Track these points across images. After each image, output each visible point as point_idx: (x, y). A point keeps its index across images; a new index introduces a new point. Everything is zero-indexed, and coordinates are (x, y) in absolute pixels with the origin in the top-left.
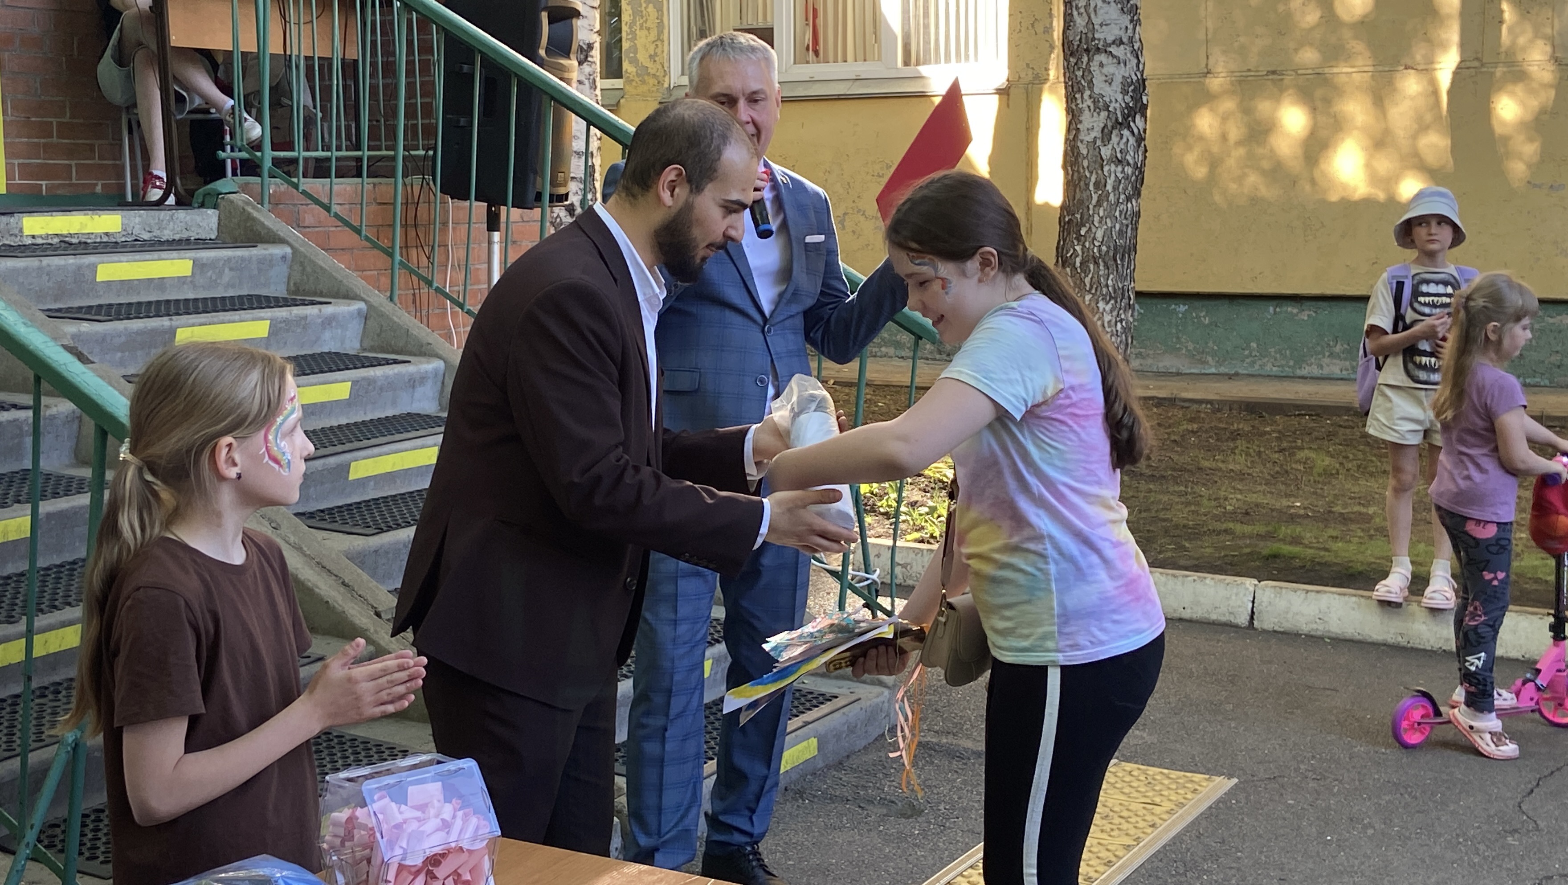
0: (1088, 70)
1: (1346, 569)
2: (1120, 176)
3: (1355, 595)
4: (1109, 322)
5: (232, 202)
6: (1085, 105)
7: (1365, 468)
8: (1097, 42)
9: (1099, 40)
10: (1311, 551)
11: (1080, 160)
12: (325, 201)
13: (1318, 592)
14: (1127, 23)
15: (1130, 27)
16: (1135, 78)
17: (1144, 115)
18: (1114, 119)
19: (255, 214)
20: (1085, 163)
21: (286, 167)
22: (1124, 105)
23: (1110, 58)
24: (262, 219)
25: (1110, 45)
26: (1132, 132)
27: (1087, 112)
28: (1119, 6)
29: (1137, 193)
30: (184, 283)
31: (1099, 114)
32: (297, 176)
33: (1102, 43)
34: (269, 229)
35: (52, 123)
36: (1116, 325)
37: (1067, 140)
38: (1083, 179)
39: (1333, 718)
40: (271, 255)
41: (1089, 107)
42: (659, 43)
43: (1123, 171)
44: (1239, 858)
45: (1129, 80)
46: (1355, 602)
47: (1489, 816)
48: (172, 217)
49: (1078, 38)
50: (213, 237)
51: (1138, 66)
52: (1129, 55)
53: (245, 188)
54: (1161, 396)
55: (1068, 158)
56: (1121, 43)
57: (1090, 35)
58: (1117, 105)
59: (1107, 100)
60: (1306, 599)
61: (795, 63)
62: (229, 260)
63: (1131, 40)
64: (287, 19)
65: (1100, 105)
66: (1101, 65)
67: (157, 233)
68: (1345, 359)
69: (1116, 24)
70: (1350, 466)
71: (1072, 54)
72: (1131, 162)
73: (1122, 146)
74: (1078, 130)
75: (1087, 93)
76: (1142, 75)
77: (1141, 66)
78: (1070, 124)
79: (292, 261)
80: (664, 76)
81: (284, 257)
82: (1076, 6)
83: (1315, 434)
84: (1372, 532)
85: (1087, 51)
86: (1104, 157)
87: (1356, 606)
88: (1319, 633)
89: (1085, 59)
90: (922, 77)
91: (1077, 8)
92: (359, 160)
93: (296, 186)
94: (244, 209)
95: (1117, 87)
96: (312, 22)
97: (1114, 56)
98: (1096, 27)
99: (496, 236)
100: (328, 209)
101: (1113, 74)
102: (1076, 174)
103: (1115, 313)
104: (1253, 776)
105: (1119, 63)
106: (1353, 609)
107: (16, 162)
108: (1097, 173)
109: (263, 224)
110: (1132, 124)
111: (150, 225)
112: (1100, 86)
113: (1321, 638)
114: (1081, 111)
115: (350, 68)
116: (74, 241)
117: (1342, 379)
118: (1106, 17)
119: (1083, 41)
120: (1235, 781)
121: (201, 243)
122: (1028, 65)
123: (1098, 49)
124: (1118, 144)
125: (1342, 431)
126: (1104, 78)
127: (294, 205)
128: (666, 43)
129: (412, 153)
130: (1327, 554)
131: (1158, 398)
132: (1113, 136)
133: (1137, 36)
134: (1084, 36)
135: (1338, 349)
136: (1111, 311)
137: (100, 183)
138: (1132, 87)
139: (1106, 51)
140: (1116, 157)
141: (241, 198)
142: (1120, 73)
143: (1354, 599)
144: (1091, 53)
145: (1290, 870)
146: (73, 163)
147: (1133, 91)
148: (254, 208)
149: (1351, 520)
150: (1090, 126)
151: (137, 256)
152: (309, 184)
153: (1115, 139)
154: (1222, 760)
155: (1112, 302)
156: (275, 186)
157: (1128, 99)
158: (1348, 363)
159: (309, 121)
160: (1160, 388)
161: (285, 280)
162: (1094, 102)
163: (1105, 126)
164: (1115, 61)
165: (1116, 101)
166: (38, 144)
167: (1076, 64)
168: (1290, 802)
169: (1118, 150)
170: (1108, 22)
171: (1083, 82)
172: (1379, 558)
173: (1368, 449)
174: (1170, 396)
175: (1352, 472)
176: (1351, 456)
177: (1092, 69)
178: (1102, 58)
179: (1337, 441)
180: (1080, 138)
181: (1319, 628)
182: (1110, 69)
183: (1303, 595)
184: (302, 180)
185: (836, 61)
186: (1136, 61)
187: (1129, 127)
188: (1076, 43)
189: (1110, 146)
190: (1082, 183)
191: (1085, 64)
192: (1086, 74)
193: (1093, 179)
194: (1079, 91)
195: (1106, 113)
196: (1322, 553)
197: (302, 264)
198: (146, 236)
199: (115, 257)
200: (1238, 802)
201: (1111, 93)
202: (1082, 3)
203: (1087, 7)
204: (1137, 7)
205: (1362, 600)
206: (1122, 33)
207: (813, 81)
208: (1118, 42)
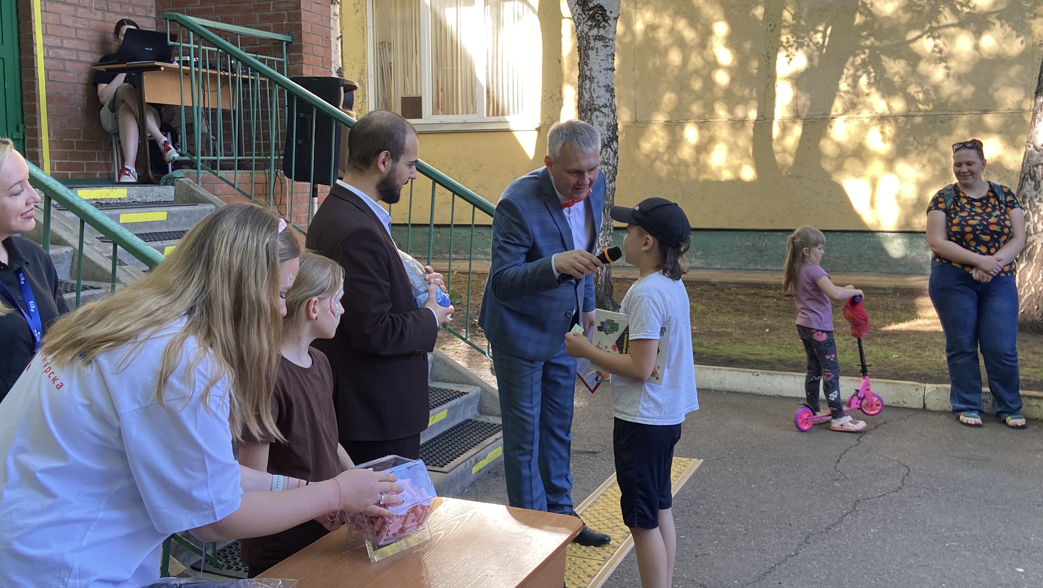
2: (606, 170)
4: (601, 241)
5: (182, 182)
9: (596, 105)
10: (710, 350)
12: (233, 182)
13: (719, 369)
15: (610, 98)
16: (613, 123)
17: (617, 141)
19: (195, 188)
21: (210, 165)
22: (608, 136)
23: (601, 113)
24: (199, 191)
25: (601, 107)
26: (612, 149)
28: (605, 88)
29: (614, 179)
30: (163, 224)
32: (216, 169)
34: (202, 196)
35: (73, 141)
40: (204, 209)
43: (608, 169)
44: (714, 497)
45: (610, 124)
46: (737, 374)
47: (823, 473)
48: (152, 190)
49: (586, 104)
50: (172, 200)
51: (614, 118)
52: (610, 112)
53: (188, 175)
54: (618, 277)
56: (607, 106)
57: (591, 102)
58: (605, 136)
60: (713, 373)
61: (433, 114)
62: (185, 211)
63: (611, 104)
64: (206, 89)
66: (597, 117)
67: (144, 198)
68: (703, 259)
69: (604, 97)
70: (713, 309)
71: (583, 111)
72: (612, 164)
73: (607, 156)
76: (616, 122)
83: (694, 295)
84: (734, 340)
85: (590, 110)
88: (720, 389)
89: (589, 114)
90: (507, 122)
91: (585, 89)
93: (216, 174)
94: (189, 186)
95: (604, 128)
96: (217, 91)
97: (603, 113)
98: (594, 98)
99: (316, 199)
100: (233, 186)
101: (603, 122)
103: (604, 237)
104: (709, 458)
105: (605, 116)
106: (736, 377)
107: (55, 161)
109: (199, 193)
110: (612, 145)
111: (141, 194)
116: (103, 202)
117: (701, 268)
118: (599, 94)
119: (588, 105)
120: (702, 460)
121: (165, 204)
122: (549, 117)
123: (595, 109)
125: (706, 293)
126: (598, 123)
127: (215, 184)
128: (367, 104)
131: (617, 278)
133: (613, 103)
134: (588, 103)
135: (699, 254)
136: (603, 236)
137: (98, 172)
138: (612, 128)
139: (599, 110)
141: (186, 180)
142: (606, 121)
143: (736, 372)
144: (592, 111)
145: (740, 502)
146: (84, 162)
147: (612, 130)
148: (194, 185)
149: (723, 336)
151: (140, 210)
152: (221, 173)
153: (604, 153)
154: (693, 452)
156: (204, 174)
157: (610, 133)
158: (703, 261)
160: (617, 273)
164: (603, 115)
166: (66, 152)
167: (585, 116)
168: (730, 470)
170: (600, 96)
172: (742, 353)
173: (719, 301)
174: (622, 277)
176: (713, 305)
177: (593, 119)
178: (597, 113)
179: (705, 298)
181: (720, 387)
182: (601, 119)
183: (712, 371)
184: (219, 171)
185: (453, 114)
186: (613, 115)
187: (610, 147)
188: (585, 106)
191: (589, 116)
196: (716, 351)
198: (139, 200)
199: (129, 210)
200: (706, 470)
201: (602, 130)
202: (587, 87)
203: (590, 88)
204: (613, 89)
205: (740, 373)
206: (606, 102)
207: (442, 124)
208: (605, 106)
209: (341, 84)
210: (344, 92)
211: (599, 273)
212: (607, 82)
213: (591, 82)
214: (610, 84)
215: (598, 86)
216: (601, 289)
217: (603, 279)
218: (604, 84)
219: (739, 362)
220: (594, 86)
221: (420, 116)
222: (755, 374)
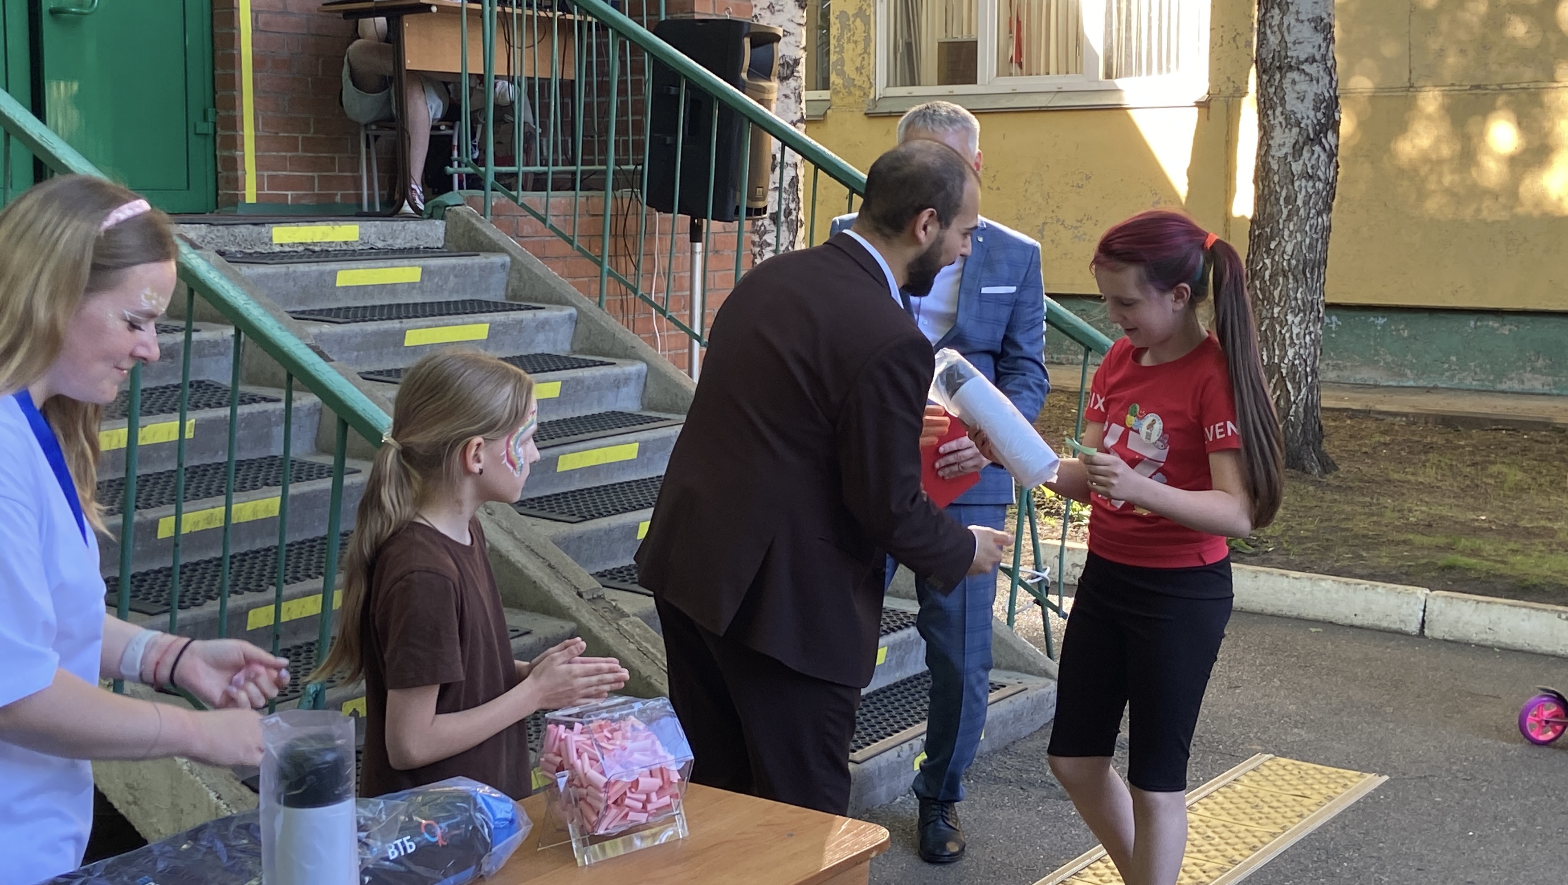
0: (1280, 87)
1: (1521, 582)
2: (1311, 191)
3: (1525, 607)
4: (1298, 335)
5: (458, 214)
6: (1276, 122)
7: (1559, 483)
8: (1289, 60)
9: (1292, 57)
10: (1488, 563)
11: (1271, 175)
12: (542, 212)
13: (1488, 603)
14: (1321, 41)
15: (1324, 45)
16: (1327, 95)
17: (1336, 132)
18: (1305, 135)
19: (479, 225)
20: (1276, 178)
21: (507, 182)
22: (1315, 122)
23: (1303, 76)
24: (484, 230)
25: (1302, 63)
26: (1324, 148)
27: (1278, 129)
28: (1313, 24)
29: (1328, 208)
30: (414, 288)
31: (1290, 130)
32: (516, 189)
33: (1294, 61)
34: (490, 239)
35: (297, 138)
36: (1305, 337)
37: (1258, 155)
38: (1274, 193)
39: (1492, 723)
40: (492, 263)
41: (1281, 123)
42: (866, 56)
43: (1314, 187)
44: (1381, 848)
45: (1321, 97)
46: (1525, 614)
48: (404, 227)
49: (1271, 55)
50: (440, 246)
51: (1331, 83)
52: (1322, 73)
53: (470, 201)
54: (1354, 408)
55: (1259, 173)
56: (1314, 60)
57: (1283, 53)
58: (1309, 121)
59: (1299, 116)
60: (1476, 609)
61: (998, 75)
62: (454, 267)
63: (1324, 58)
65: (1290, 121)
66: (1294, 82)
67: (390, 242)
68: (1548, 375)
69: (1309, 42)
70: (1543, 480)
71: (1264, 72)
72: (1322, 177)
73: (1313, 162)
74: (1269, 146)
75: (1279, 110)
76: (1335, 93)
77: (1334, 84)
78: (1261, 139)
79: (511, 269)
80: (870, 88)
81: (503, 265)
82: (1270, 25)
83: (1510, 449)
85: (1280, 68)
86: (1295, 173)
87: (1526, 617)
88: (1489, 643)
89: (1278, 76)
90: (1121, 93)
92: (574, 173)
93: (515, 199)
94: (469, 221)
95: (1309, 103)
96: (534, 46)
97: (1307, 74)
98: (1289, 45)
99: (699, 246)
100: (544, 221)
101: (1305, 92)
102: (1266, 189)
103: (1304, 326)
104: (1404, 774)
105: (1312, 80)
106: (1523, 620)
107: (266, 174)
108: (1287, 188)
109: (485, 235)
110: (1323, 140)
111: (384, 236)
112: (1292, 103)
113: (1491, 648)
114: (1273, 127)
115: (568, 87)
116: (317, 249)
117: (1544, 394)
118: (1300, 35)
119: (1276, 58)
120: (1386, 778)
121: (429, 252)
122: (1229, 78)
123: (1291, 66)
124: (1309, 160)
125: (1537, 446)
126: (1296, 95)
127: (514, 216)
128: (872, 56)
129: (623, 167)
130: (1503, 566)
131: (1352, 410)
132: (1305, 152)
133: (1330, 54)
134: (1277, 54)
135: (1540, 363)
136: (1300, 324)
137: (339, 193)
138: (1325, 104)
139: (1298, 69)
140: (1308, 173)
141: (466, 210)
142: (1312, 90)
143: (1524, 610)
144: (1284, 71)
145: (1429, 861)
146: (316, 174)
147: (1325, 108)
148: (478, 220)
149: (1535, 535)
150: (1281, 142)
151: (373, 263)
152: (527, 197)
153: (1306, 154)
154: (1375, 760)
155: (1301, 314)
156: (497, 198)
157: (1320, 115)
158: (1550, 378)
159: (529, 137)
160: (1355, 400)
161: (504, 286)
162: (1286, 118)
163: (1297, 142)
164: (1307, 78)
165: (1308, 118)
166: (285, 157)
167: (1268, 81)
168: (1438, 799)
169: (1309, 166)
170: (1301, 40)
171: (1275, 99)
172: (1556, 572)
174: (1363, 408)
175: (1544, 487)
176: (1545, 472)
177: (1284, 86)
178: (1295, 75)
179: (1531, 456)
180: (1271, 153)
181: (1489, 638)
182: (1302, 86)
183: (1474, 606)
184: (521, 193)
185: (1038, 74)
186: (1328, 78)
187: (1321, 143)
188: (1269, 61)
189: (1301, 162)
190: (1273, 198)
191: (1277, 81)
192: (1278, 90)
193: (1284, 194)
194: (1271, 108)
195: (1298, 129)
196: (1498, 565)
197: (519, 271)
198: (380, 245)
199: (353, 264)
200: (1386, 797)
201: (1303, 109)
202: (1276, 22)
203: (1281, 24)
204: (1331, 26)
205: (1533, 611)
206: (1315, 51)
207: (1015, 94)
208: (1312, 60)
209: (745, 31)
210: (751, 48)
211: (1292, 399)
212: (1317, 12)
213: (1283, 13)
214: (1324, 15)
215: (1297, 20)
216: (1295, 430)
217: (1301, 410)
218: (1310, 16)
219: (1544, 590)
220: (1290, 19)
221: (973, 80)
222: (1564, 616)
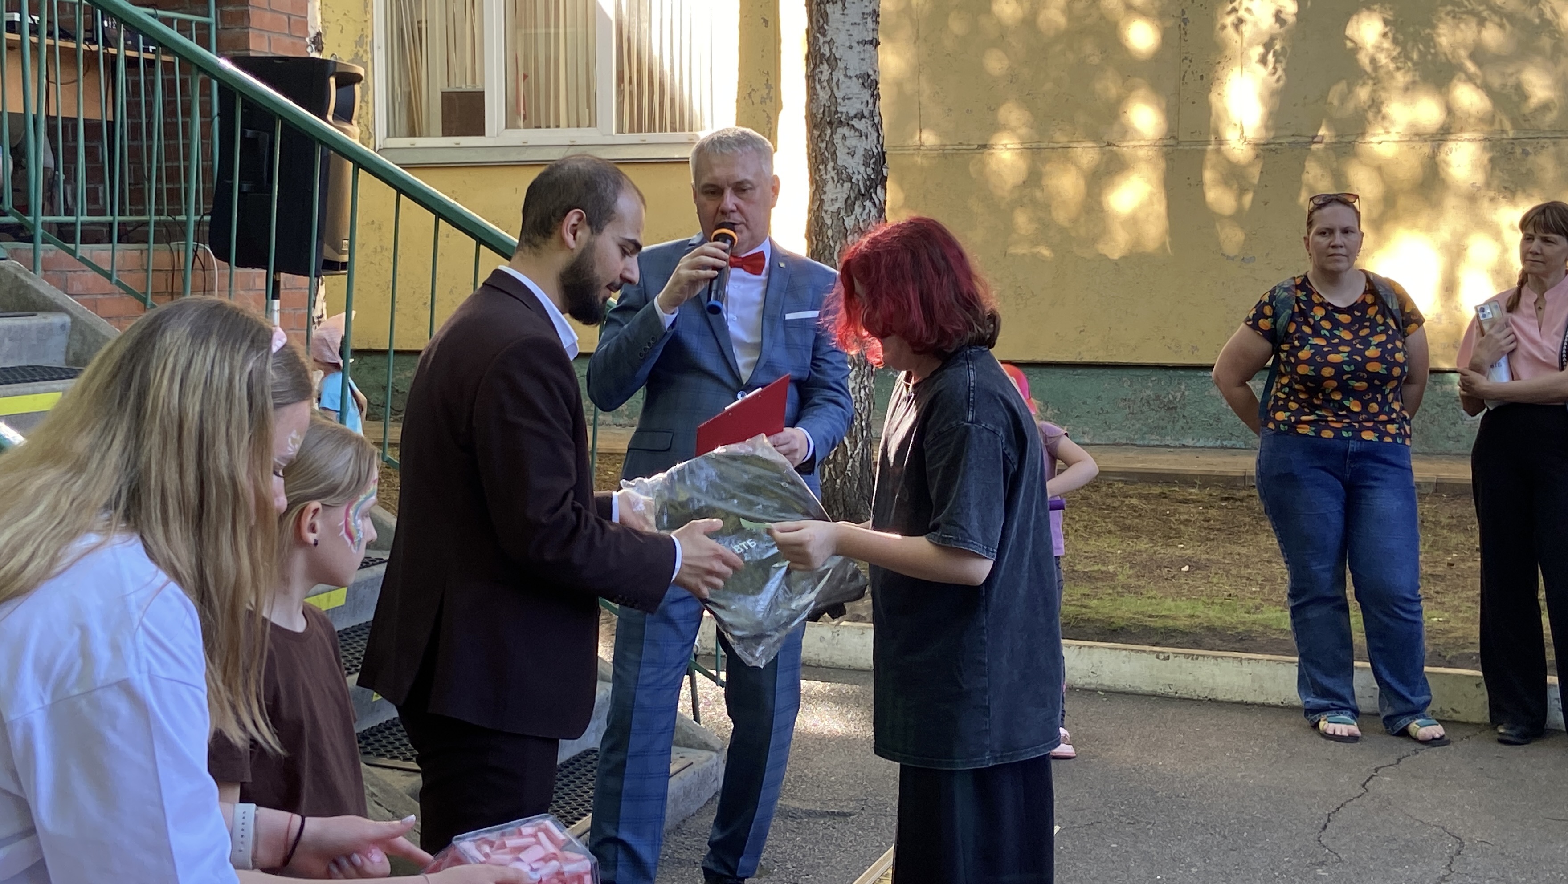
0: (831, 142)
1: (1110, 625)
3: (1125, 649)
5: (3, 269)
6: (828, 176)
7: (1091, 528)
8: (839, 115)
9: (842, 113)
10: (1073, 608)
11: (824, 230)
12: (107, 268)
14: (868, 97)
15: (871, 101)
16: (875, 151)
17: (884, 188)
18: (856, 190)
19: (29, 282)
20: (830, 233)
21: (64, 234)
22: (866, 177)
23: (853, 131)
24: (37, 287)
25: (852, 119)
26: (874, 203)
27: (830, 183)
28: (861, 81)
31: (842, 185)
32: (73, 241)
33: (844, 116)
34: (45, 297)
36: (860, 392)
37: (810, 211)
38: (828, 249)
39: (1129, 766)
40: (51, 324)
41: (833, 178)
45: (871, 153)
46: (1126, 656)
47: (1295, 851)
49: (822, 110)
51: (878, 140)
52: (870, 128)
53: (14, 254)
55: (813, 227)
56: (863, 116)
57: (833, 109)
58: (860, 177)
59: (850, 171)
60: (1079, 654)
61: (506, 127)
62: (9, 329)
63: (871, 113)
64: (51, 78)
65: (843, 176)
66: (844, 137)
69: (858, 98)
70: (1077, 526)
71: (815, 127)
73: (864, 216)
74: (822, 200)
75: (831, 165)
76: (882, 148)
77: (881, 139)
78: (814, 194)
79: (72, 329)
80: (369, 138)
81: (63, 327)
82: (819, 80)
84: (1120, 589)
86: (848, 228)
87: (1126, 659)
88: (1093, 687)
89: (829, 131)
91: (820, 81)
93: (73, 253)
94: (16, 277)
95: (859, 159)
96: (77, 81)
97: (856, 130)
98: (839, 101)
99: (276, 303)
100: (109, 276)
101: (855, 147)
102: (820, 244)
103: (859, 380)
104: (1072, 823)
105: (861, 136)
106: (1124, 662)
108: (841, 243)
109: (37, 291)
110: (873, 195)
112: (843, 158)
113: (1095, 691)
114: (825, 182)
118: (848, 91)
119: (826, 113)
123: (841, 122)
124: (861, 215)
126: (847, 151)
127: (62, 271)
128: (371, 105)
129: (178, 218)
130: (1088, 610)
132: (856, 207)
133: (877, 110)
134: (827, 109)
138: (873, 160)
139: (848, 124)
140: (860, 228)
141: (11, 265)
142: (861, 146)
143: (1124, 652)
144: (834, 126)
147: (874, 163)
148: (27, 275)
149: (1097, 579)
150: (834, 197)
152: (84, 250)
153: (858, 209)
155: (856, 369)
156: (48, 251)
157: (869, 171)
161: (64, 350)
162: (838, 173)
163: (849, 197)
164: (857, 134)
165: (859, 172)
167: (819, 136)
168: (1113, 846)
169: (861, 220)
170: (850, 96)
171: (826, 153)
172: (1135, 614)
173: (1090, 510)
175: (1080, 533)
176: (1077, 518)
177: (835, 141)
178: (845, 130)
180: (825, 208)
181: (1093, 682)
182: (852, 142)
183: (1077, 650)
184: (80, 246)
185: (548, 127)
186: (876, 134)
187: (871, 199)
188: (819, 116)
189: (853, 217)
190: (827, 253)
191: (828, 136)
192: (829, 146)
193: (837, 248)
194: (822, 162)
195: (849, 184)
196: (1084, 610)
197: (82, 333)
200: (1066, 848)
201: (854, 165)
202: (825, 76)
203: (830, 80)
204: (877, 83)
205: (1132, 653)
206: (863, 107)
207: (525, 146)
208: (861, 116)
209: (330, 71)
210: (337, 88)
211: (849, 453)
212: (864, 68)
213: (833, 69)
214: (871, 72)
215: (846, 76)
216: (852, 486)
217: (857, 464)
218: (858, 73)
219: (1130, 632)
220: (838, 75)
221: (480, 131)
222: (1161, 656)
